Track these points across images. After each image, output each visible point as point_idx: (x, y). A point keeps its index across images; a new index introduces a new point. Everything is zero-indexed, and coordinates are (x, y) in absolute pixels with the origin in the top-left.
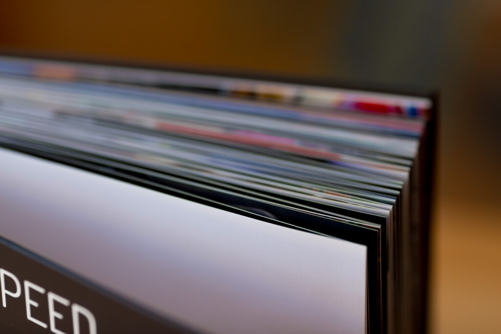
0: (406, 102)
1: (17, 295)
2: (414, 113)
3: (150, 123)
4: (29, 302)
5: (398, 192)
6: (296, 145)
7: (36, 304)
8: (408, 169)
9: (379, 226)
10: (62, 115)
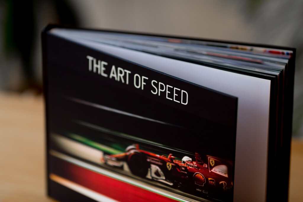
0: (285, 51)
1: (163, 91)
2: (288, 54)
3: (205, 53)
4: (167, 92)
5: (281, 70)
6: (250, 59)
7: (169, 92)
8: (285, 66)
9: (275, 77)
10: (177, 50)
